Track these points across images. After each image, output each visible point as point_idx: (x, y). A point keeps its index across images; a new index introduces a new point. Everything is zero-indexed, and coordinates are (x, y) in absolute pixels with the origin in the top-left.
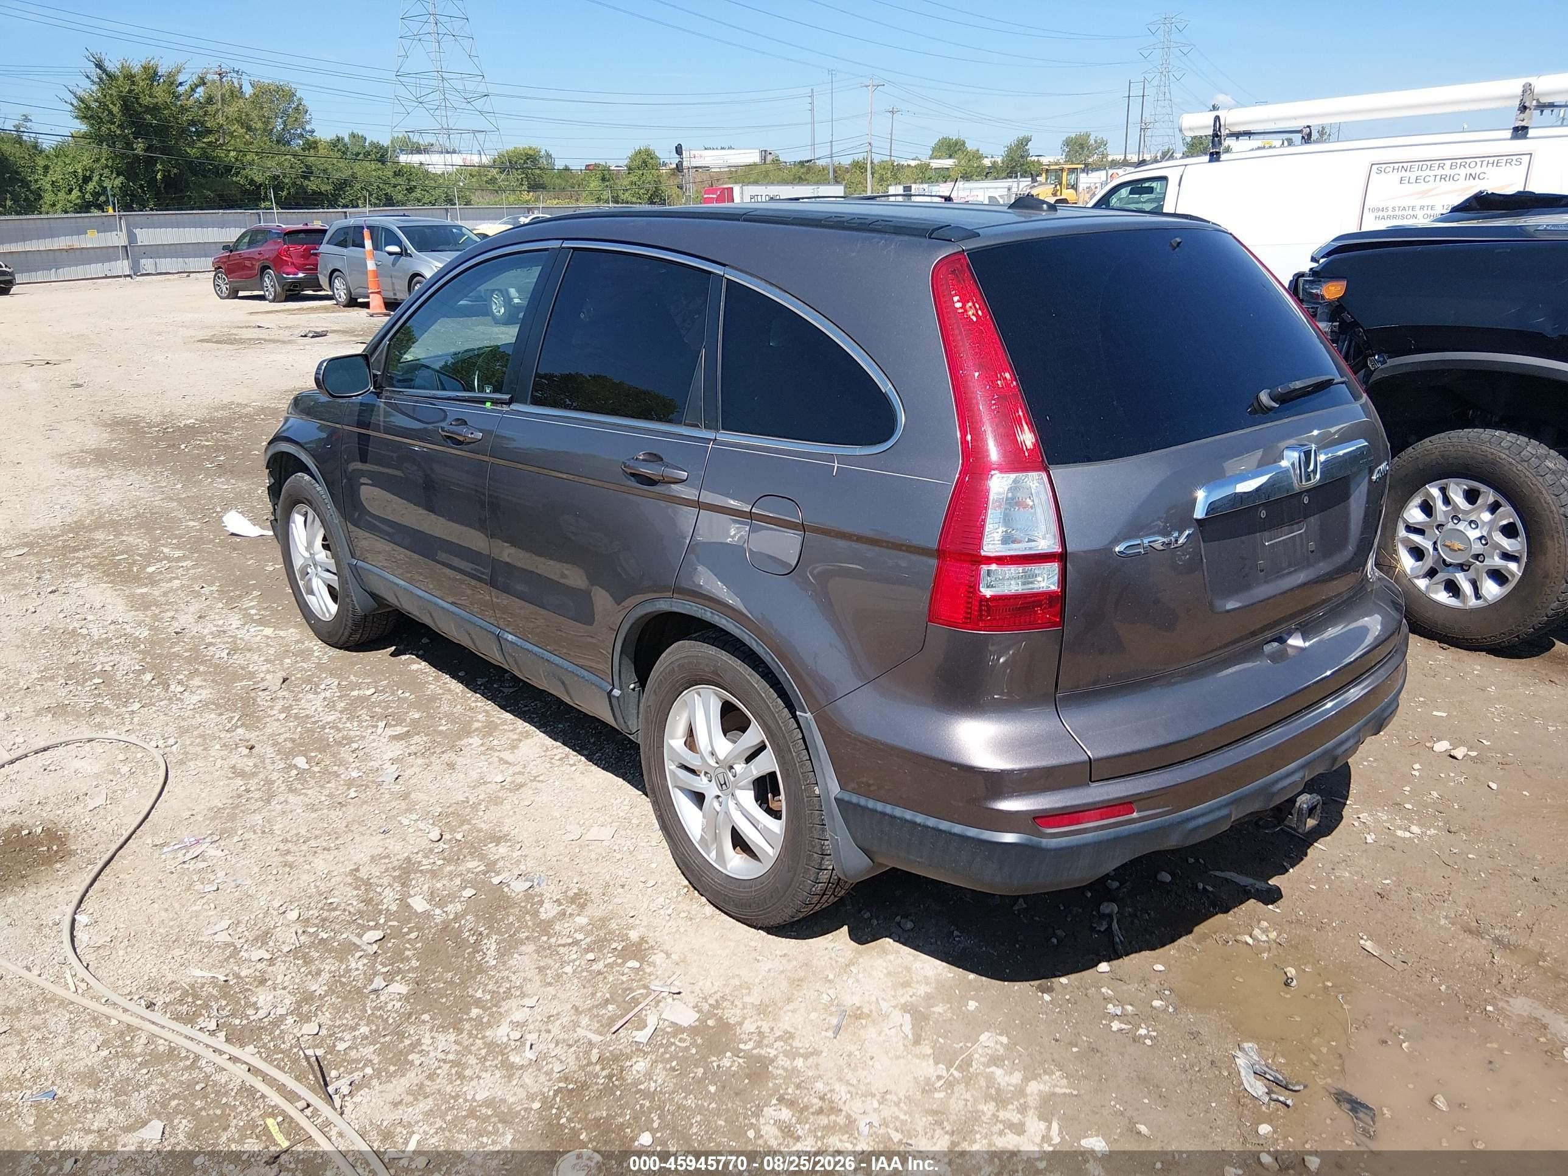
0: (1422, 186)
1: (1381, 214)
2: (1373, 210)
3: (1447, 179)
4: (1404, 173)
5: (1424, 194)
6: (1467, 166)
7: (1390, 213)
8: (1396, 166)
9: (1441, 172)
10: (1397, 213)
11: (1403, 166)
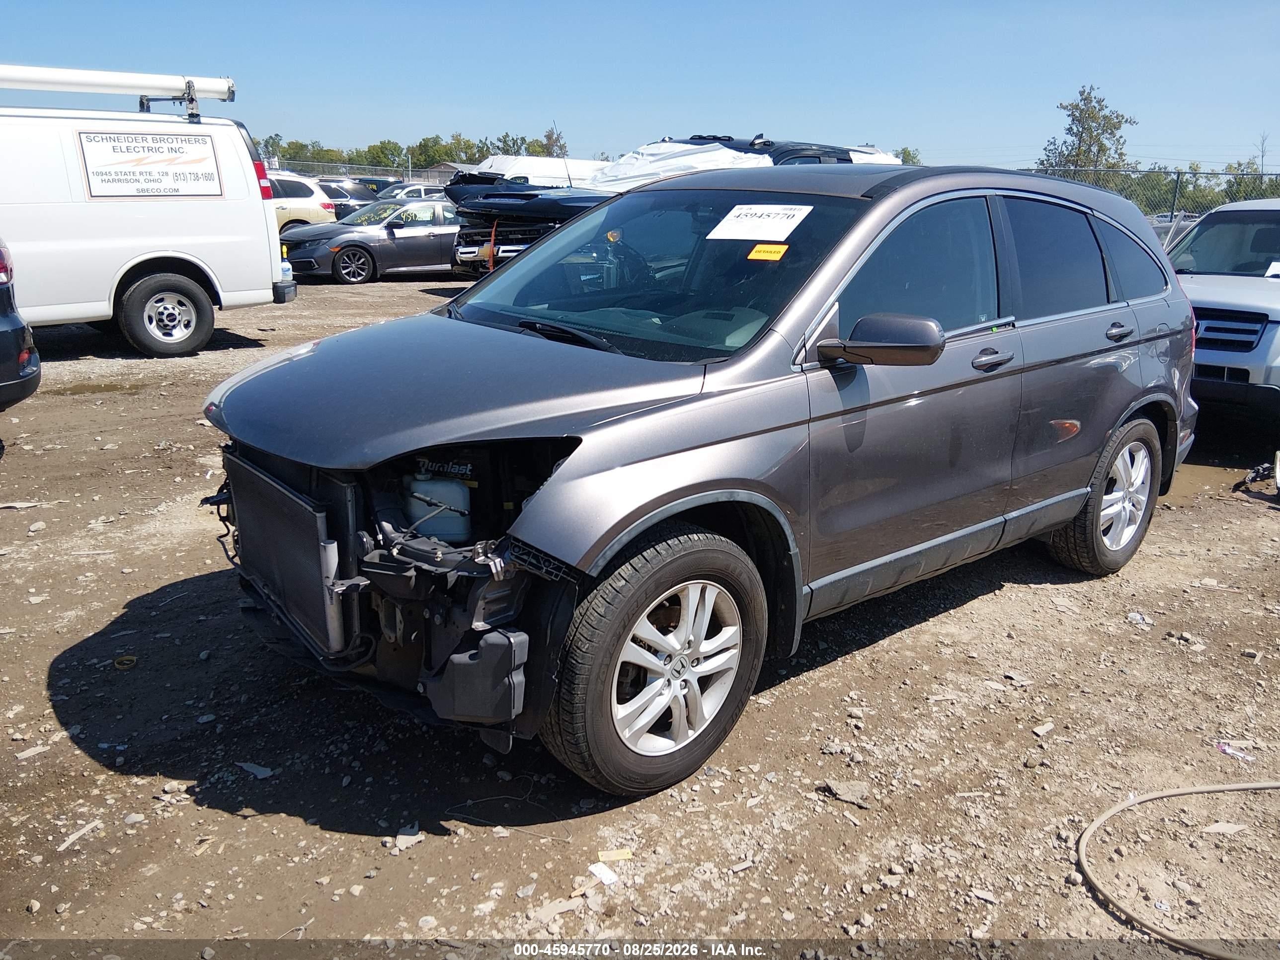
0: (133, 156)
1: (106, 178)
2: (98, 174)
3: (154, 150)
4: (116, 144)
5: (139, 161)
6: (165, 141)
7: (114, 176)
8: (104, 136)
9: (145, 144)
10: (120, 177)
11: (111, 136)
